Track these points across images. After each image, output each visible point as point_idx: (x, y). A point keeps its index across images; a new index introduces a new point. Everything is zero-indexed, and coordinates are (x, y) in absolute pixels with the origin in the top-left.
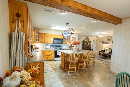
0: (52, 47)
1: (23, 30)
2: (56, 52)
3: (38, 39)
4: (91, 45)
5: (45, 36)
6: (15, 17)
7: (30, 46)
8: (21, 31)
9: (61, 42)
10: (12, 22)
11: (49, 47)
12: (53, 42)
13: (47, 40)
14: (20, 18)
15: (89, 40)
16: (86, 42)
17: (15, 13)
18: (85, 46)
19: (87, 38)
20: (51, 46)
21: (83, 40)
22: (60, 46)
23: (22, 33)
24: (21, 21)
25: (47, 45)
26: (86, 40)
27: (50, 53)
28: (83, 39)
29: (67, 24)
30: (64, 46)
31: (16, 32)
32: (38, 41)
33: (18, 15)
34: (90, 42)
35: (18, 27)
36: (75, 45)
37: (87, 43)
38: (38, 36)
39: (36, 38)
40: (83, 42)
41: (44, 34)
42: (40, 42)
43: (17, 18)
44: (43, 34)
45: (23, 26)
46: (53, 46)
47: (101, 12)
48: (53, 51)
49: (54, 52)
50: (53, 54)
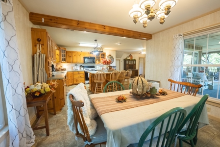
0: (82, 68)
1: (43, 52)
2: (86, 74)
3: (65, 59)
4: (135, 64)
5: (73, 54)
6: (37, 42)
7: (50, 65)
8: (42, 53)
9: (93, 62)
10: (34, 45)
11: (78, 68)
12: (83, 62)
13: (75, 59)
14: (41, 42)
15: (133, 58)
16: (129, 60)
17: (36, 38)
18: (127, 66)
19: (130, 56)
20: (81, 66)
21: (125, 58)
22: (93, 67)
23: (43, 55)
24: (42, 45)
25: (76, 65)
26: (129, 58)
27: (79, 75)
28: (125, 56)
29: (96, 40)
30: (97, 67)
31: (38, 54)
32: (65, 61)
33: (39, 40)
34: (135, 60)
35: (40, 49)
36: (106, 64)
37: (130, 62)
38: (65, 55)
39: (62, 58)
40: (125, 60)
41: (72, 52)
42: (67, 62)
43: (38, 42)
44: (70, 52)
45: (44, 49)
46: (83, 66)
47: (122, 29)
48: (83, 72)
49: (84, 74)
50: (83, 76)
